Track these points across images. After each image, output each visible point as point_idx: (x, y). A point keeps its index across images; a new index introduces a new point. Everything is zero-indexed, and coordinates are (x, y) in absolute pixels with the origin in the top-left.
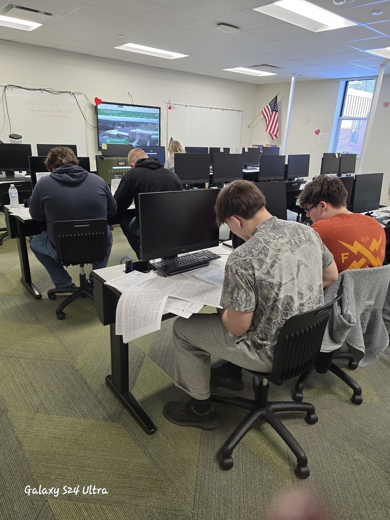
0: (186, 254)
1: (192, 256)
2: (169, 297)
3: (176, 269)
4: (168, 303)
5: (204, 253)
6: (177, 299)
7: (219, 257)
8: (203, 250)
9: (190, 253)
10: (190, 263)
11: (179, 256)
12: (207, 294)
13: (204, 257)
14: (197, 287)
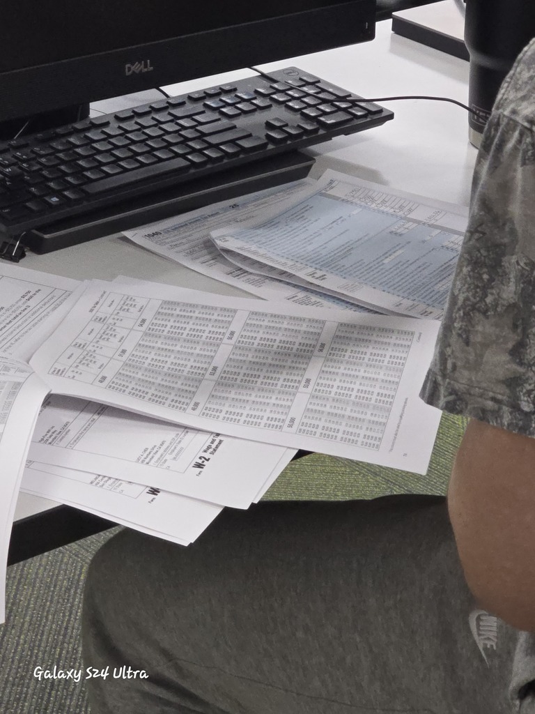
0: (149, 96)
1: (190, 108)
2: (52, 401)
3: (86, 206)
4: (48, 437)
5: (273, 91)
6: (102, 409)
7: (377, 117)
8: (267, 68)
9: (176, 90)
10: (181, 163)
11: (99, 109)
12: (313, 370)
13: (276, 115)
14: (236, 326)
